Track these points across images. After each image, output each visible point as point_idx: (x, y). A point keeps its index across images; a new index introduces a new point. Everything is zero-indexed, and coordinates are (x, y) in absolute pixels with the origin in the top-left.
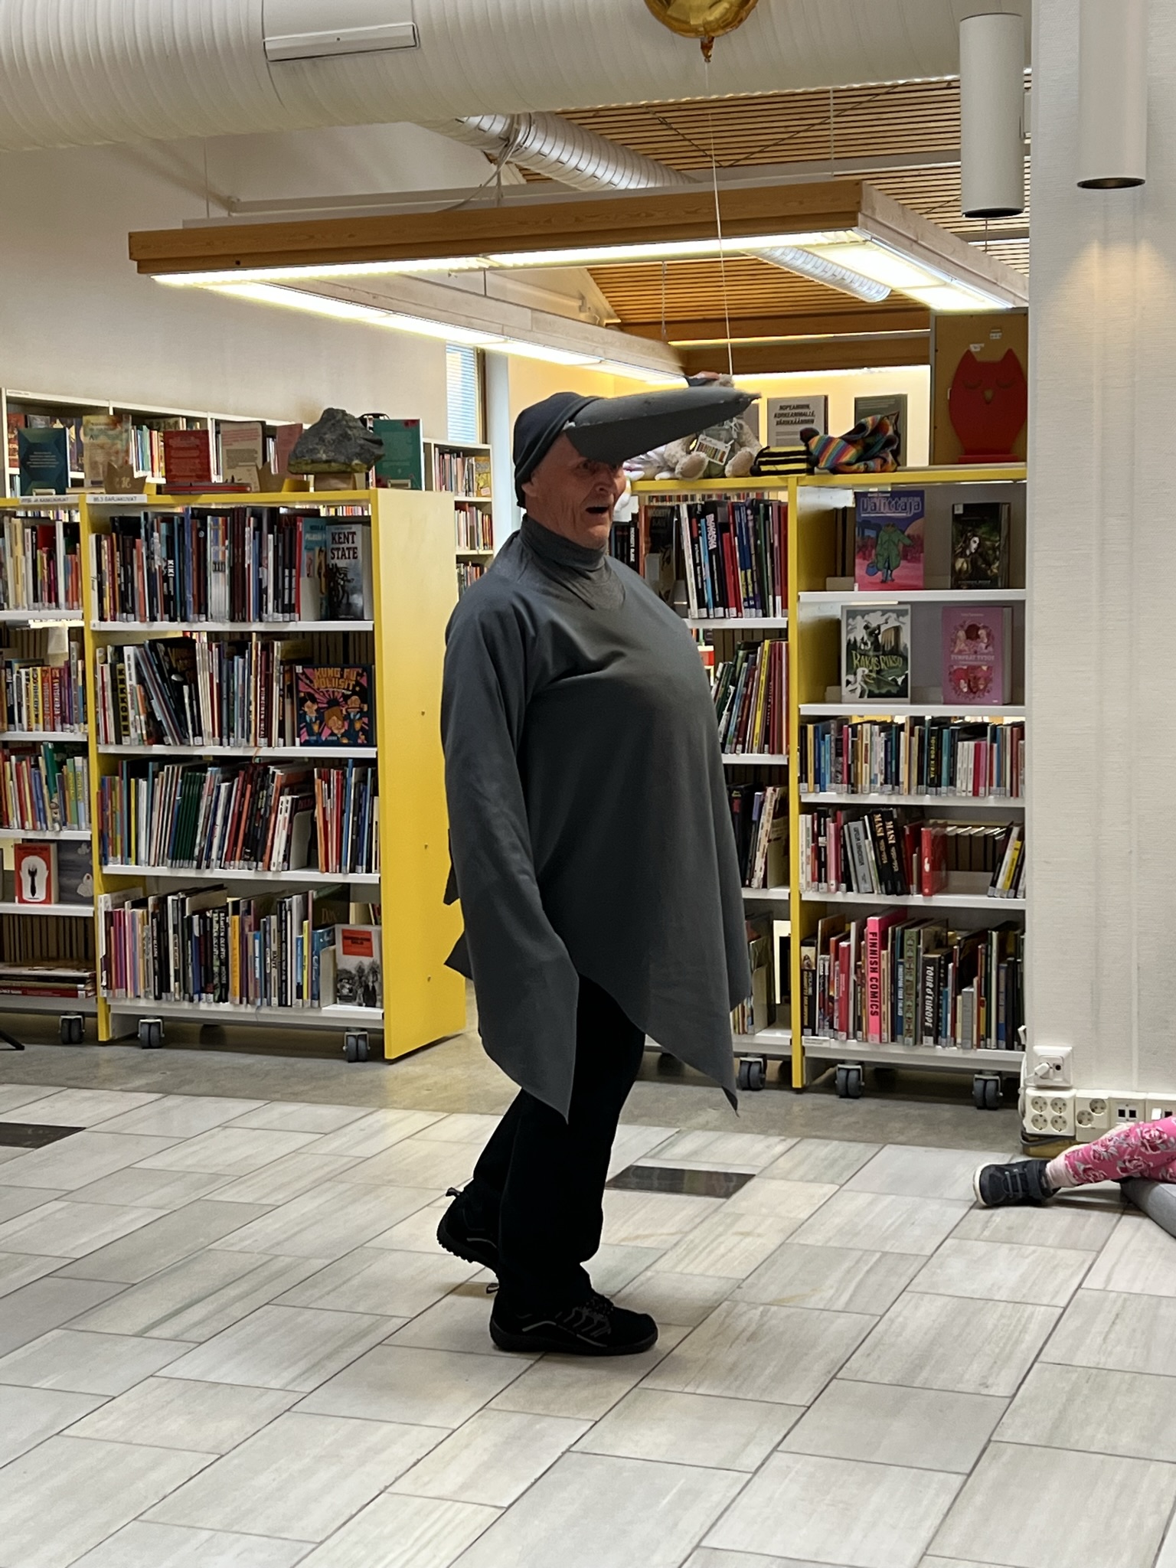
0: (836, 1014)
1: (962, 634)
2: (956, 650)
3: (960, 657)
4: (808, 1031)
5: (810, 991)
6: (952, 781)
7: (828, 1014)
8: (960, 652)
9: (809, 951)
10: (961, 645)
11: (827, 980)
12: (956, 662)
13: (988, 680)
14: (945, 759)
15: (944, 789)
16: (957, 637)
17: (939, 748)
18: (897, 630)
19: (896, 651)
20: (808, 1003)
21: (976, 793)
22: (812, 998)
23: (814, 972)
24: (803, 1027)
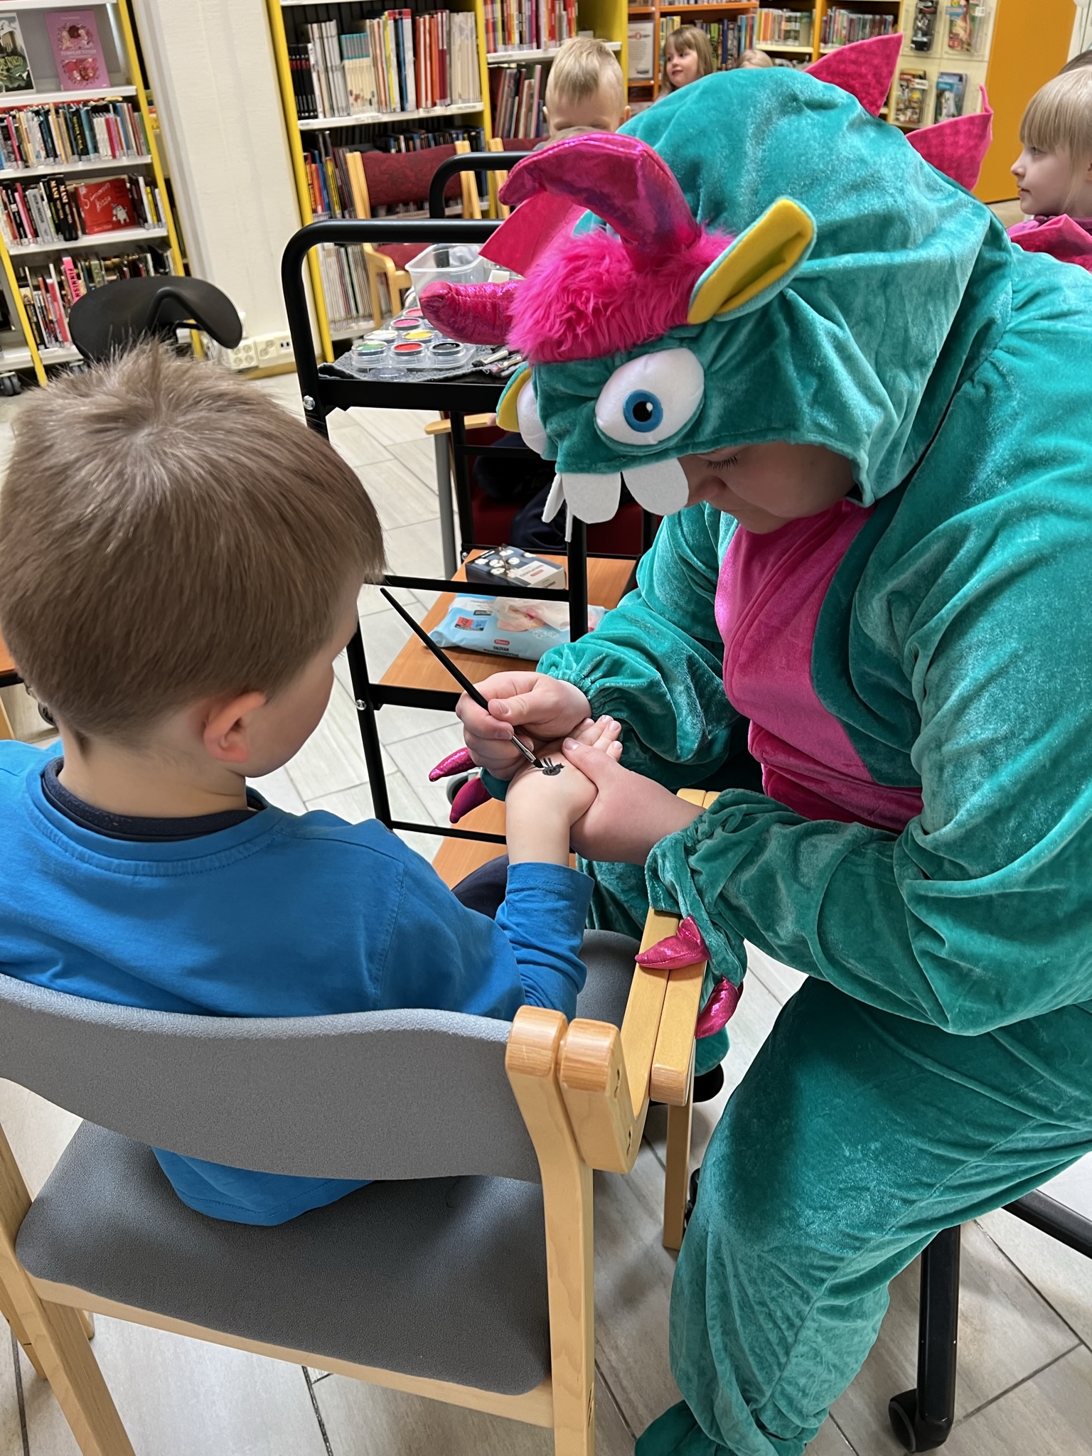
0: (58, 331)
1: (65, 34)
2: (64, 47)
3: (69, 53)
4: (42, 347)
5: (35, 319)
6: (96, 150)
7: (52, 332)
8: (68, 49)
9: (26, 291)
10: (67, 42)
11: (44, 309)
12: (67, 57)
13: (95, 70)
14: (87, 133)
15: (92, 156)
16: (62, 37)
17: (81, 125)
18: (11, 33)
19: (15, 52)
20: (36, 328)
21: (114, 156)
22: (37, 324)
23: (34, 305)
24: (37, 345)
